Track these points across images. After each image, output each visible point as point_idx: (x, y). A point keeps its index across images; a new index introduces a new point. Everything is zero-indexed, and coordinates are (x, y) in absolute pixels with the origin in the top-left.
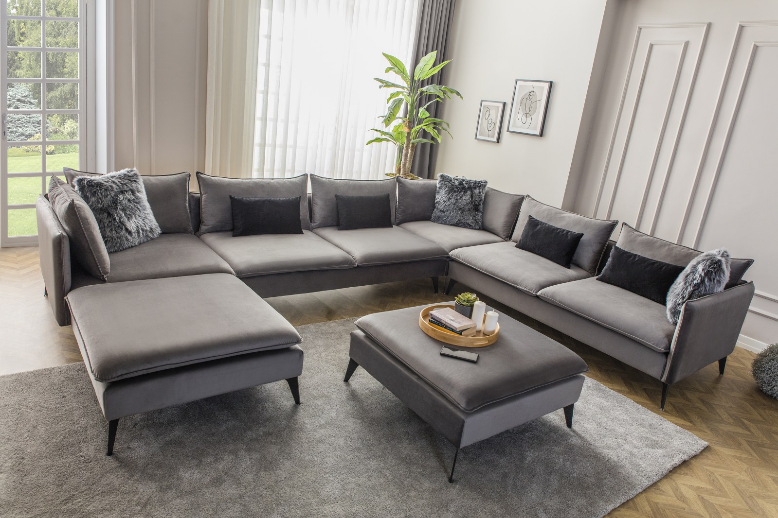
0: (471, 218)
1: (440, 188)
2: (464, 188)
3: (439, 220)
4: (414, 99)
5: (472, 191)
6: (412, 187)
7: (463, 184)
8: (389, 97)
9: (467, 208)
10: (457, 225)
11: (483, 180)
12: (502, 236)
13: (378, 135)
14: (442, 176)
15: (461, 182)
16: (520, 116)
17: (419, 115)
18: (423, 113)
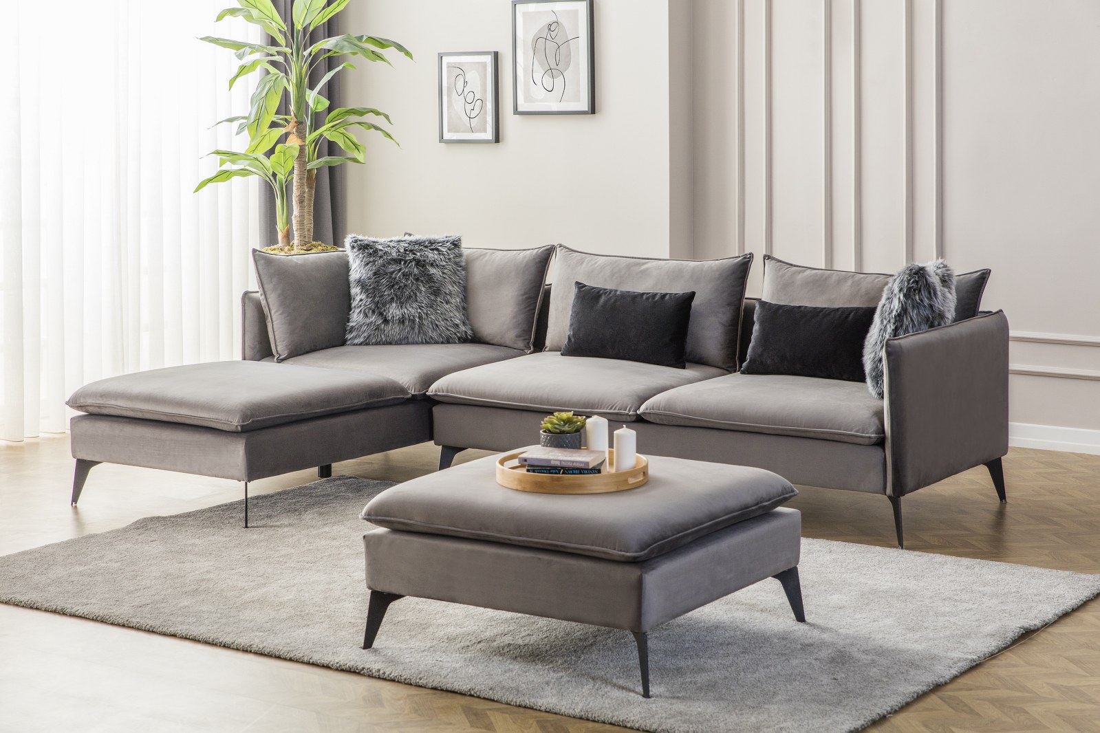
13: (225, 164)
16: (538, 77)
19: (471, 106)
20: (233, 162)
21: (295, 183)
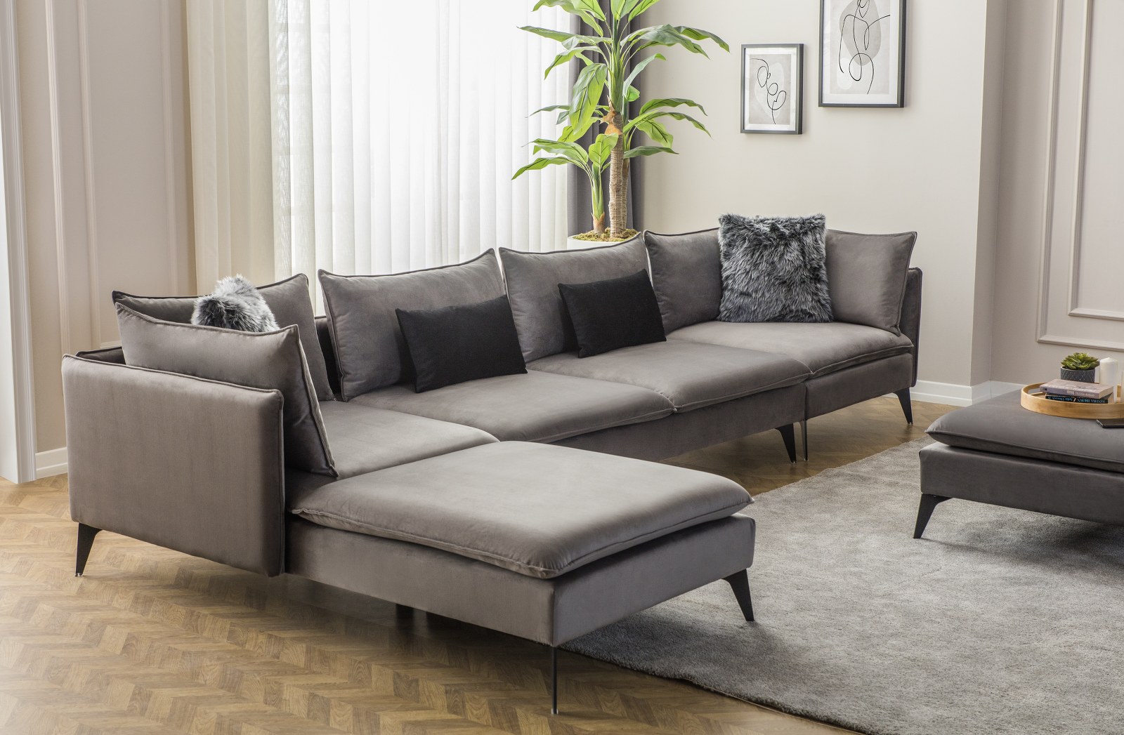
0: (809, 298)
1: (729, 245)
2: (782, 236)
3: (740, 315)
5: (800, 241)
6: (676, 251)
7: (778, 229)
9: (797, 278)
10: (780, 318)
11: (814, 214)
12: (883, 325)
14: (728, 220)
15: (773, 224)
16: (846, 64)
17: (625, 95)
19: (774, 98)
20: (548, 150)
21: (611, 172)
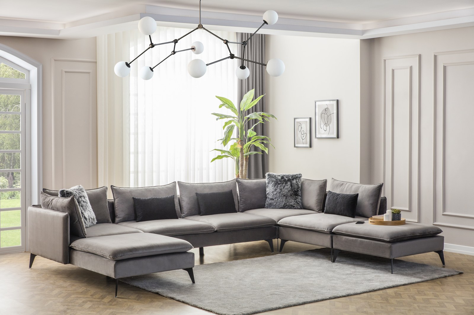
0: (293, 201)
1: (268, 183)
2: (285, 180)
3: (271, 206)
4: (242, 125)
5: (291, 182)
6: (248, 184)
7: (284, 178)
8: (224, 125)
9: (289, 194)
10: (284, 207)
11: (298, 173)
12: (316, 210)
13: (219, 153)
14: (269, 175)
15: (282, 176)
16: (322, 126)
17: (248, 135)
18: (251, 133)
19: (303, 135)
